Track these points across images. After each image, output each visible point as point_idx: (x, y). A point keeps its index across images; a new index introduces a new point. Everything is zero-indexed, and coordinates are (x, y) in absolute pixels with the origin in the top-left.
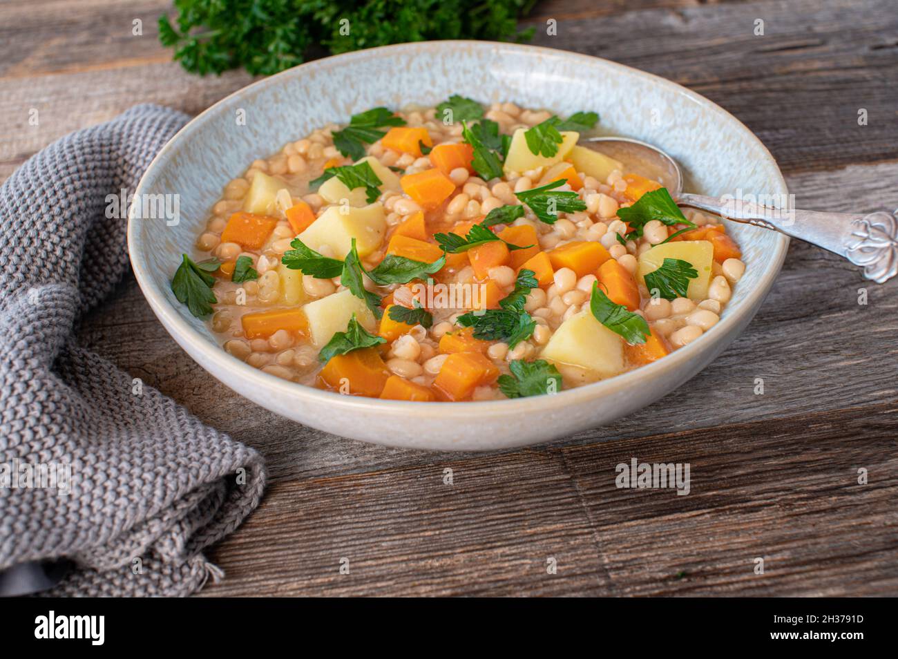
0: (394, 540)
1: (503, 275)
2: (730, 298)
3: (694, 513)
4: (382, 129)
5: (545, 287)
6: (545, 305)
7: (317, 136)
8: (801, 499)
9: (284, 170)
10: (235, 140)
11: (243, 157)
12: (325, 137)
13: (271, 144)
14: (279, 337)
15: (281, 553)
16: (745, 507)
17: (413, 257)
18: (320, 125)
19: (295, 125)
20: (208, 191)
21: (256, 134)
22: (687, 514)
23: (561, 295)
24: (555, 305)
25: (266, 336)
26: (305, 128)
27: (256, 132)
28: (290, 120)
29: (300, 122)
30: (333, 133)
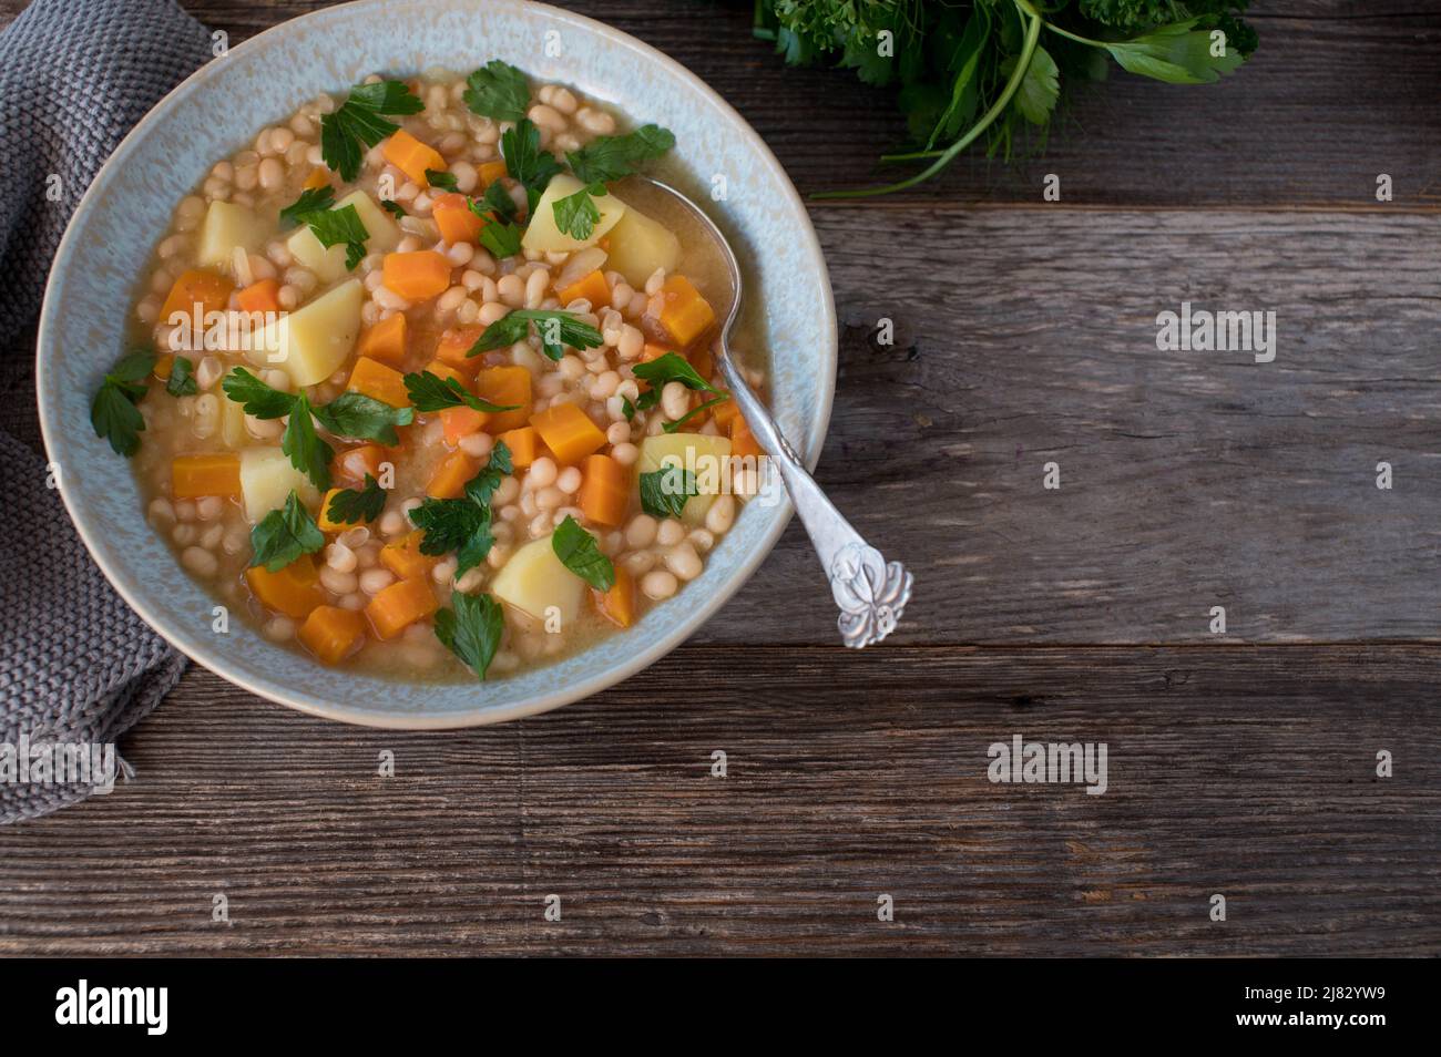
0: (315, 747)
1: (477, 445)
2: (729, 530)
3: (633, 767)
4: (389, 118)
5: (520, 473)
6: (514, 502)
7: (302, 125)
8: (751, 768)
9: (252, 184)
10: (192, 138)
11: (202, 157)
12: (313, 123)
13: (242, 130)
14: (208, 507)
15: (198, 744)
16: (687, 769)
17: (379, 396)
18: (310, 96)
19: (276, 99)
20: (152, 222)
21: (220, 121)
22: (625, 767)
23: (535, 492)
24: (526, 506)
25: (194, 501)
26: (289, 102)
27: (222, 118)
28: (267, 95)
29: (282, 96)
30: (324, 117)
